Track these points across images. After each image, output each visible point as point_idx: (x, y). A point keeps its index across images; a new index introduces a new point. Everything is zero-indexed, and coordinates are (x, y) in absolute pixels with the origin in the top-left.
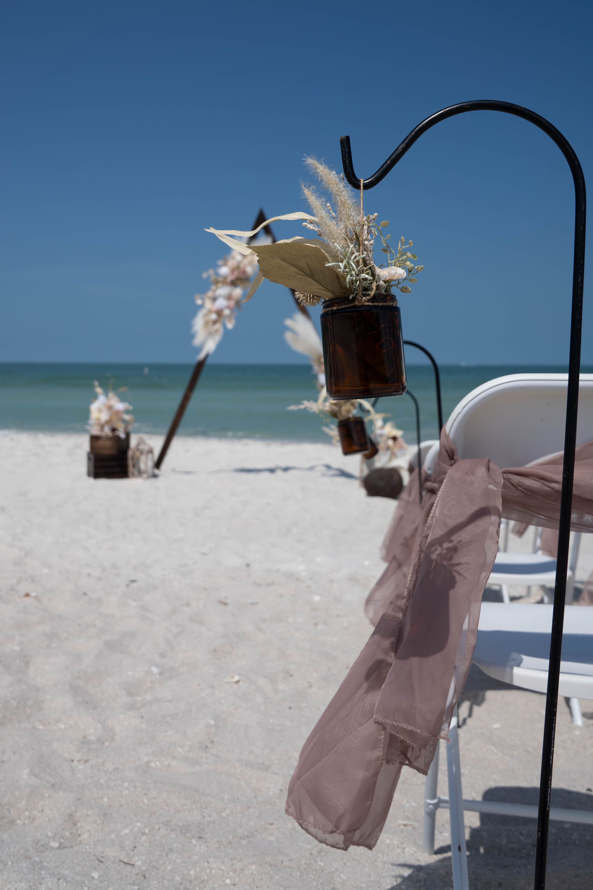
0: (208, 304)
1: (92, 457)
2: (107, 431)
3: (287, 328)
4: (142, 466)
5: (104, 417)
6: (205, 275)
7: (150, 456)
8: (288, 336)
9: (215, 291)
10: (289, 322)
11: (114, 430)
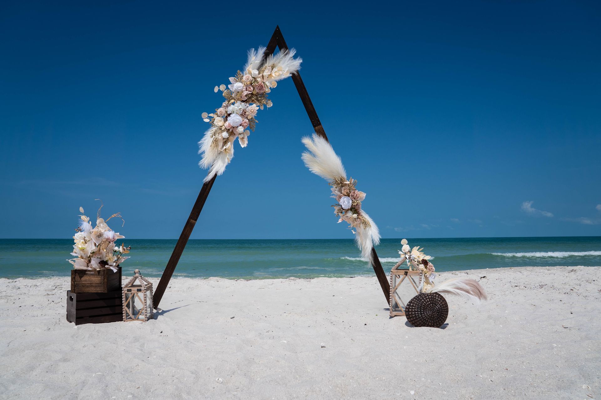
0: (219, 121)
1: (74, 296)
2: (95, 264)
3: (304, 149)
4: (139, 305)
5: (91, 248)
6: (216, 90)
7: (148, 293)
8: (306, 157)
9: (227, 106)
10: (306, 141)
11: (103, 263)
